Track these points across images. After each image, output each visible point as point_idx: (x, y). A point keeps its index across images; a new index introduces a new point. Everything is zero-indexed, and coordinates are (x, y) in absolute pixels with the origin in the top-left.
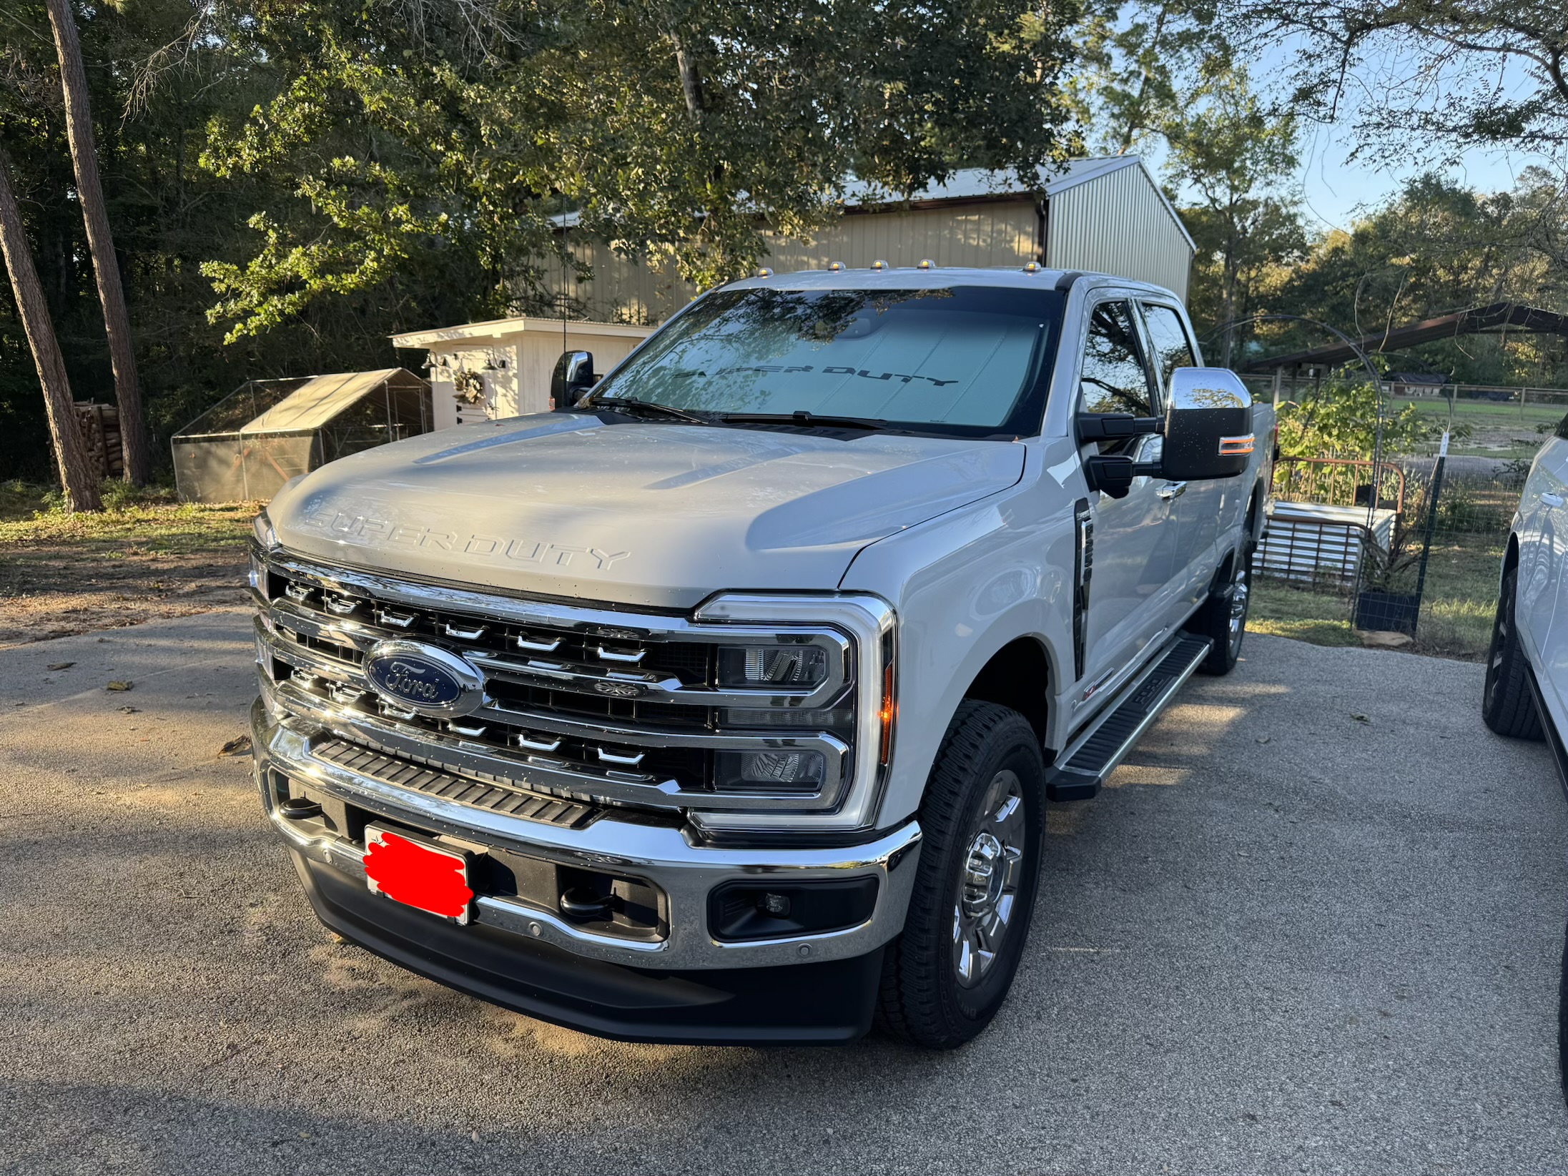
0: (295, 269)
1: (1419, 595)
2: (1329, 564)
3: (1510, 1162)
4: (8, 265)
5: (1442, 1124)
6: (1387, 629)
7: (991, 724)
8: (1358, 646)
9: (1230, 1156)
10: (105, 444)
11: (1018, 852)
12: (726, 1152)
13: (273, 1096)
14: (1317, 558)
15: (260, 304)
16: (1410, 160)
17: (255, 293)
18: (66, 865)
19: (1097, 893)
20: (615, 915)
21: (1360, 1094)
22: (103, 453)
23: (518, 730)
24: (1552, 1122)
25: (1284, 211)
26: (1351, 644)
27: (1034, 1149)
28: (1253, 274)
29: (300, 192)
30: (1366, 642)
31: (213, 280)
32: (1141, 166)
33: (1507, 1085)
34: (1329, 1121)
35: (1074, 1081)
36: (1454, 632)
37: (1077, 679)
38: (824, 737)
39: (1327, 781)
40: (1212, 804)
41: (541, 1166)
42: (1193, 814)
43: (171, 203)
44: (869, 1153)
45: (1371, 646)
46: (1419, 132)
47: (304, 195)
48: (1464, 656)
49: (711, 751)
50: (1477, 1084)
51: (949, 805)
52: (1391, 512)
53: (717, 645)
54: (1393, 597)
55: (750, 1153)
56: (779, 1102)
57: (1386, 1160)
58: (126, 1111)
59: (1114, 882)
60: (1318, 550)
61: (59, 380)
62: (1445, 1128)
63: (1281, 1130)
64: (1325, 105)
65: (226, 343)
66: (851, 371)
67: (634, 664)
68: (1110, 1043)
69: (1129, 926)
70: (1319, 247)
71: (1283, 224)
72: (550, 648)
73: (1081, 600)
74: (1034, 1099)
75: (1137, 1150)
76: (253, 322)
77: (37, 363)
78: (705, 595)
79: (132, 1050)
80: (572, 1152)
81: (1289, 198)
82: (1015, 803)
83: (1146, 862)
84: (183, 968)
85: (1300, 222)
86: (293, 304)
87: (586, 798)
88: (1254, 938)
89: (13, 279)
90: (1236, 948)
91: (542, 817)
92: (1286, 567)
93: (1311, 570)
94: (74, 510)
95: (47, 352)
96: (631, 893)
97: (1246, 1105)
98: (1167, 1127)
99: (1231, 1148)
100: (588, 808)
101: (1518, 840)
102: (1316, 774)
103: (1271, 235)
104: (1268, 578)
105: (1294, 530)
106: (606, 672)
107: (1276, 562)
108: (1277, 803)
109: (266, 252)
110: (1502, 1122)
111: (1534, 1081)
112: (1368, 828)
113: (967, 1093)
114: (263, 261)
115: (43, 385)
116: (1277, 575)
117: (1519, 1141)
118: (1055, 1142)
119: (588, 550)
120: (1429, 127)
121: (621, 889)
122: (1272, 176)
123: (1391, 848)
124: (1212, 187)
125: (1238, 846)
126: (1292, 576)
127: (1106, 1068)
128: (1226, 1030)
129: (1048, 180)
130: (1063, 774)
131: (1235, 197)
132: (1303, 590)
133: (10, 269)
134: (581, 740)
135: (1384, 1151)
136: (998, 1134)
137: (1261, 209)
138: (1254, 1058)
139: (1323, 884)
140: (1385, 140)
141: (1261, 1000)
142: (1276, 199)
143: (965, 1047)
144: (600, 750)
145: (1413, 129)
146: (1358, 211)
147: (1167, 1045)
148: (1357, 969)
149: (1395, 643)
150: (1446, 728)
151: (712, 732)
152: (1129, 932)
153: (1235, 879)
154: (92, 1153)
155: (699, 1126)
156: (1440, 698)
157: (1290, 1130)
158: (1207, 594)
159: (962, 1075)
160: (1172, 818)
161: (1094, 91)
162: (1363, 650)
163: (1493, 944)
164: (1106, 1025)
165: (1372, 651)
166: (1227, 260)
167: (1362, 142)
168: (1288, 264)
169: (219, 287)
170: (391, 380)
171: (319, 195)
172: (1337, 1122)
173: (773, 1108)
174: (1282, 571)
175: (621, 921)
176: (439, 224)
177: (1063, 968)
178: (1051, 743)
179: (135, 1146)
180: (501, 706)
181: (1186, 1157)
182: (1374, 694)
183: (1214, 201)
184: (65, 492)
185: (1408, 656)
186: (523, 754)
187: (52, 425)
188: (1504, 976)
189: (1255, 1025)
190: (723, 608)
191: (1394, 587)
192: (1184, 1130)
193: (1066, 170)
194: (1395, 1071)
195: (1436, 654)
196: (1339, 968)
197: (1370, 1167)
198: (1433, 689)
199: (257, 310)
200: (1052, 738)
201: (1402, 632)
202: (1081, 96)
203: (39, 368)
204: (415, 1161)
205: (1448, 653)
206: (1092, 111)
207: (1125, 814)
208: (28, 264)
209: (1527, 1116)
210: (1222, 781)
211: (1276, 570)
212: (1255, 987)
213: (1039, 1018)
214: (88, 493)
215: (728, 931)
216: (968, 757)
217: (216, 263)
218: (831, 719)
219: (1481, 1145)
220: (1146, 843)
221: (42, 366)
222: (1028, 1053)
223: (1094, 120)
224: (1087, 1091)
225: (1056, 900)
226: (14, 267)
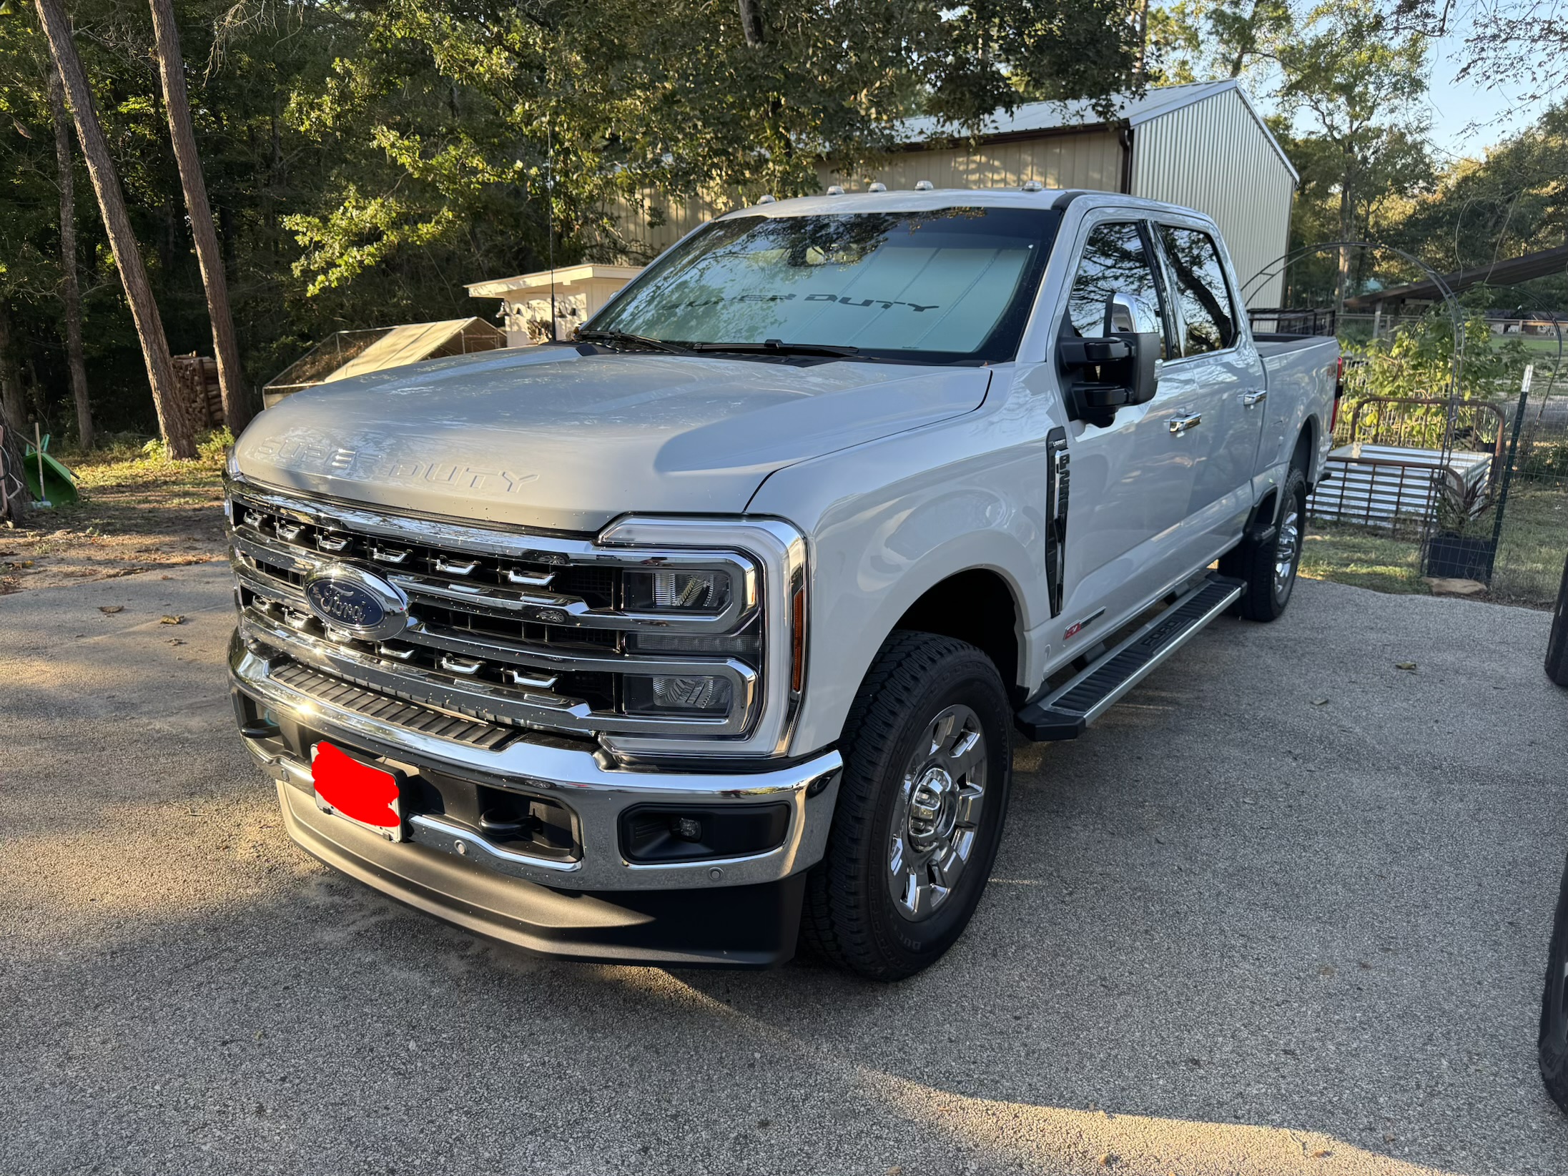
0: (374, 221)
1: (1495, 541)
2: (1411, 509)
3: (1465, 1121)
4: (106, 221)
5: (1400, 1078)
6: (1460, 576)
7: (937, 657)
8: (1425, 593)
9: (1163, 1099)
10: (206, 395)
11: (980, 789)
12: (650, 1071)
13: (232, 999)
14: (1398, 503)
15: (342, 255)
16: (1528, 76)
17: (337, 246)
18: (89, 783)
19: (1084, 835)
20: (535, 835)
21: (1317, 1044)
22: (205, 404)
23: (443, 653)
24: (1522, 1082)
25: (1409, 139)
26: (1418, 592)
27: (959, 1082)
28: (1373, 207)
29: (375, 143)
30: (1434, 590)
31: (297, 233)
32: (1238, 92)
33: (1482, 1042)
34: (1277, 1070)
35: (1017, 1018)
36: (1533, 579)
37: (1053, 615)
38: (732, 663)
39: (1357, 730)
40: (1226, 751)
41: (468, 1076)
42: (1204, 760)
43: (268, 161)
44: (792, 1078)
45: (1439, 594)
46: (1541, 44)
47: (379, 146)
48: (1541, 605)
49: (619, 676)
50: (1449, 1039)
51: (882, 737)
52: (1488, 455)
53: (622, 569)
54: (1467, 543)
55: (674, 1073)
56: (713, 1026)
57: (1330, 1111)
58: (97, 1006)
59: (1104, 825)
60: (1399, 495)
61: (156, 333)
62: (1402, 1082)
63: (1223, 1077)
64: (1434, 17)
65: (309, 295)
66: (833, 298)
67: (543, 588)
68: (1063, 984)
69: (1109, 869)
70: (1449, 176)
71: (1407, 153)
72: (465, 571)
73: (1056, 531)
74: (971, 1035)
75: (1066, 1088)
76: (334, 274)
77: (135, 317)
78: (609, 518)
79: (113, 953)
80: (501, 1064)
81: (1415, 124)
82: (974, 739)
83: (1143, 807)
84: (175, 880)
85: (1427, 150)
86: (373, 255)
87: (508, 721)
88: (1240, 885)
89: (111, 235)
90: (1219, 894)
91: (464, 738)
92: (1364, 513)
93: (1392, 515)
94: (173, 458)
95: (144, 306)
96: (548, 815)
97: (1192, 1050)
98: (1103, 1067)
99: (1165, 1091)
100: (511, 731)
101: (1555, 794)
102: (1346, 723)
103: (1394, 165)
104: (1344, 524)
105: (1374, 473)
106: (520, 595)
107: (1354, 507)
108: (1298, 751)
109: (347, 204)
110: (1467, 1079)
111: (1513, 1040)
112: (1392, 778)
113: (904, 1025)
114: (343, 214)
115: (141, 338)
116: (1354, 521)
117: (1481, 1099)
118: (982, 1077)
119: (500, 473)
120: (1552, 37)
121: (539, 810)
122: (1396, 102)
123: (1412, 800)
124: (1330, 114)
125: (1246, 793)
126: (1370, 523)
127: (1053, 1008)
128: (1189, 976)
129: (1122, 107)
130: (1047, 714)
131: (1356, 125)
132: (1382, 537)
133: (107, 226)
134: (500, 664)
135: (1330, 1102)
136: (927, 1066)
137: (1384, 138)
138: (1212, 1004)
139: (1329, 834)
140: (1500, 54)
141: (1233, 947)
142: (1402, 125)
143: (912, 980)
144: (515, 674)
145: (1534, 41)
146: (1469, 132)
147: (1123, 987)
148: (1345, 920)
149: (1466, 591)
150: (1503, 677)
151: (621, 656)
152: (1108, 875)
153: (1233, 826)
154: (58, 1044)
155: (629, 1046)
156: (1503, 648)
157: (1234, 1077)
158: (1241, 535)
159: (903, 1008)
160: (1181, 764)
161: (1202, 15)
162: (1430, 599)
163: (1501, 900)
164: (1063, 965)
165: (1439, 599)
166: (1344, 193)
167: (1476, 57)
168: (1414, 196)
169: (301, 240)
170: (467, 330)
171: (393, 145)
172: (1285, 1071)
173: (705, 1032)
174: (1359, 516)
175: (539, 841)
176: (515, 172)
177: (1031, 907)
178: (1023, 680)
179: (98, 1039)
180: (427, 629)
181: (1117, 1098)
182: (1430, 643)
183: (1331, 128)
184: (164, 441)
185: (1479, 604)
186: (448, 677)
187: (150, 376)
188: (1506, 932)
189: (1220, 971)
190: (629, 532)
191: (1469, 532)
192: (1121, 1072)
193: (1142, 96)
194: (1361, 1022)
195: (1511, 603)
196: (1324, 919)
197: (1310, 1117)
198: (1497, 639)
199: (339, 261)
200: (1023, 675)
201: (1476, 579)
202: (1189, 21)
203: (137, 322)
204: (351, 1065)
205: (1525, 602)
206: (1201, 36)
207: (1131, 760)
208: (123, 220)
209: (1495, 1075)
210: (1243, 728)
211: (1354, 516)
212: (1229, 934)
213: (995, 956)
214: (184, 442)
215: (641, 853)
216: (907, 689)
217: (298, 216)
218: (739, 645)
219: (1437, 1101)
220: (1146, 787)
221: (140, 320)
222: (975, 989)
223: (1202, 47)
224: (1027, 1029)
225: (1039, 841)
226: (111, 223)
